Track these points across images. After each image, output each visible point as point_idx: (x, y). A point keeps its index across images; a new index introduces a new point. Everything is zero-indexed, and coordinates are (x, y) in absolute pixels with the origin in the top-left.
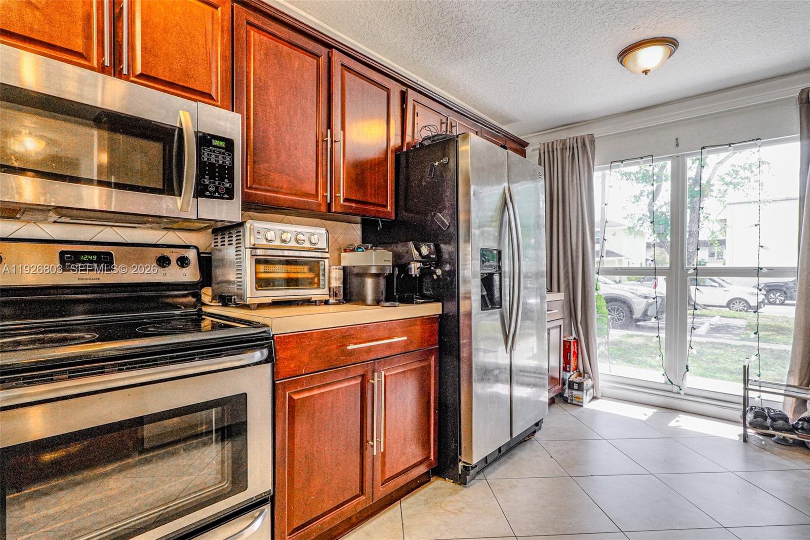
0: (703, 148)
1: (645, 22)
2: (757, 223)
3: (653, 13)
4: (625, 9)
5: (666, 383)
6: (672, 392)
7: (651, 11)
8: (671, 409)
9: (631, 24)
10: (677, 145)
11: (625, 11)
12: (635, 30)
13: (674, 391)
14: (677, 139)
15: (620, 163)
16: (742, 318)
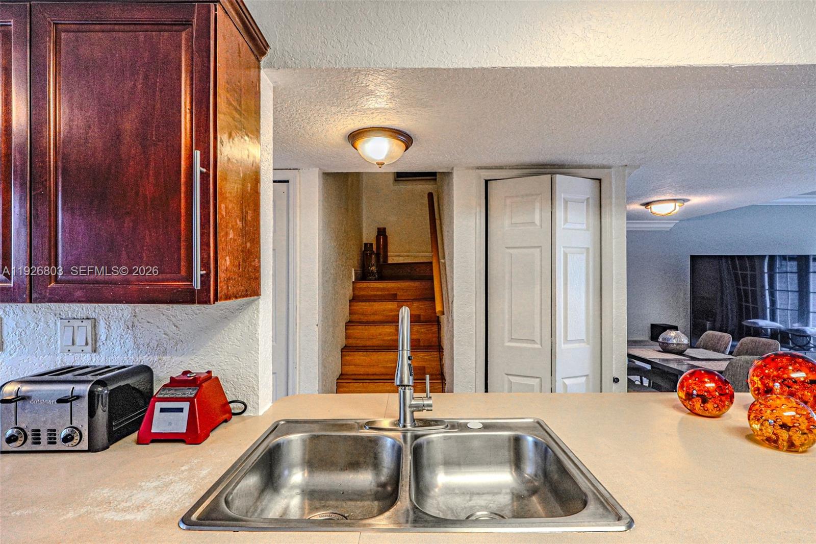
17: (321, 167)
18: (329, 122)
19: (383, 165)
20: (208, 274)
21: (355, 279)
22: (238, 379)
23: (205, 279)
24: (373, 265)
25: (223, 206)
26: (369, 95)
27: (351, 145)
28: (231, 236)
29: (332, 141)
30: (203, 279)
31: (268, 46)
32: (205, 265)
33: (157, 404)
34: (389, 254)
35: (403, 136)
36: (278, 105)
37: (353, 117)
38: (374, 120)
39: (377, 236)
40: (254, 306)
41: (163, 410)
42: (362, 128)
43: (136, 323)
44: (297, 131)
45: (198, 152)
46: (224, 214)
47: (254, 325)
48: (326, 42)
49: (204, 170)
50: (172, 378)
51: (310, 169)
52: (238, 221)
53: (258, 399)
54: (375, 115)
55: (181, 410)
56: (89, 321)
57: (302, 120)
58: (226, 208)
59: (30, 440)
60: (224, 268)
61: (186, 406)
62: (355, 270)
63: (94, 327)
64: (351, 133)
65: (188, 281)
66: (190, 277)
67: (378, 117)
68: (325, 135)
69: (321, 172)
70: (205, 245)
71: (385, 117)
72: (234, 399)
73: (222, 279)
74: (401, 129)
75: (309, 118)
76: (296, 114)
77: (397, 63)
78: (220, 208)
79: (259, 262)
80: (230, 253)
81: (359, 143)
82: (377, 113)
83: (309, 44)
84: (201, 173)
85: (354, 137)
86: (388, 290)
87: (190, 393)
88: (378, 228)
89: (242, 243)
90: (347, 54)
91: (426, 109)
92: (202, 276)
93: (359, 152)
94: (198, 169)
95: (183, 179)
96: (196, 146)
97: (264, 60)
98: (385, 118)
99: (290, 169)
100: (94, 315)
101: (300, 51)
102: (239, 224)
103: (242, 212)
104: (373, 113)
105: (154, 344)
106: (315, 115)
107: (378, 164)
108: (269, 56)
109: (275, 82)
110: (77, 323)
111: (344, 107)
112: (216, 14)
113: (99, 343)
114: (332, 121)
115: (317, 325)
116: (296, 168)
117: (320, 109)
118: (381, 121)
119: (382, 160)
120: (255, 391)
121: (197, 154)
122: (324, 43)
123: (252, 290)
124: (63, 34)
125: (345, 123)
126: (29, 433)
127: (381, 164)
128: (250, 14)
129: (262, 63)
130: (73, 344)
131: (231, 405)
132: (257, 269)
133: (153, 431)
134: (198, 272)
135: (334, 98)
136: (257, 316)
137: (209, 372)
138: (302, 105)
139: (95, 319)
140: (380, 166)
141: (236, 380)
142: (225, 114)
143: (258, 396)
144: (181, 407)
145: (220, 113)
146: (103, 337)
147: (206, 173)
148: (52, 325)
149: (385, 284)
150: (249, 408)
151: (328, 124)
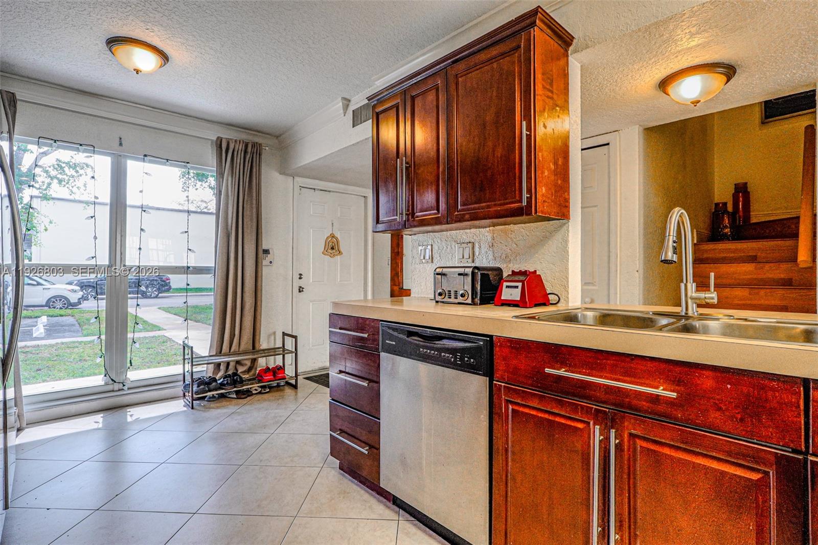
0: (145, 156)
1: (161, 31)
2: (187, 230)
3: (173, 29)
4: (156, 11)
5: (106, 384)
6: (113, 391)
7: (173, 28)
8: (115, 408)
9: (149, 24)
10: (121, 144)
11: (156, 12)
12: (147, 31)
13: (115, 390)
14: (121, 139)
15: (52, 142)
16: (68, 316)
17: (641, 124)
18: (636, 79)
19: (698, 103)
20: (531, 197)
21: (697, 241)
22: (554, 279)
23: (529, 200)
24: (726, 227)
25: (540, 154)
26: (666, 43)
27: (663, 93)
28: (546, 173)
29: (644, 95)
30: (528, 200)
31: (573, 38)
32: (529, 191)
33: (504, 283)
34: (751, 213)
35: (719, 67)
36: (587, 79)
37: (657, 67)
38: (681, 62)
39: (734, 195)
40: (565, 227)
41: (508, 287)
42: (670, 73)
43: (495, 244)
44: (608, 96)
45: (525, 122)
46: (541, 159)
47: (566, 242)
48: (619, 16)
49: (528, 133)
50: (513, 271)
51: (630, 128)
52: (551, 164)
53: (568, 294)
54: (679, 58)
55: (517, 287)
56: (471, 244)
57: (611, 84)
58: (542, 156)
59: (447, 297)
60: (540, 193)
61: (520, 285)
62: (697, 231)
63: (473, 248)
64: (661, 82)
65: (520, 203)
66: (521, 201)
67: (683, 58)
68: (636, 91)
69: (641, 129)
70: (529, 178)
71: (692, 55)
72: (552, 292)
73: (540, 201)
74: (716, 61)
75: (616, 81)
76: (604, 81)
77: (684, 6)
78: (538, 155)
79: (569, 194)
80: (546, 185)
81: (670, 90)
82: (681, 55)
83: (604, 23)
84: (527, 135)
85: (664, 84)
86: (744, 252)
87: (522, 278)
88: (735, 184)
89: (555, 180)
90: (637, 18)
91: (737, 33)
92: (527, 197)
93: (672, 97)
94: (525, 132)
95: (517, 142)
96: (524, 119)
97: (571, 48)
98: (693, 57)
99: (610, 132)
100: (473, 240)
101: (598, 32)
102: (552, 166)
103: (555, 159)
104: (677, 57)
105: (504, 256)
106: (621, 76)
107: (693, 104)
108: (575, 45)
109: (582, 62)
110: (465, 245)
111: (645, 61)
112: (534, 34)
113: (475, 257)
114: (638, 77)
115: (637, 271)
116: (616, 129)
117: (624, 70)
118: (688, 61)
119: (697, 97)
120: (566, 288)
121: (524, 123)
122: (617, 17)
123: (563, 212)
124: (460, 79)
125: (651, 75)
126: (447, 292)
127: (696, 103)
128: (557, 23)
129: (569, 52)
130: (463, 257)
131: (549, 296)
132: (567, 201)
133: (502, 298)
134: (525, 195)
135: (633, 57)
136: (568, 234)
137: (535, 271)
138: (607, 72)
139: (473, 243)
140: (695, 104)
141: (553, 280)
142: (541, 95)
143: (568, 292)
144: (517, 285)
145: (537, 95)
146: (477, 254)
147: (529, 135)
148: (453, 247)
149: (740, 244)
150: (562, 300)
151: (635, 80)
